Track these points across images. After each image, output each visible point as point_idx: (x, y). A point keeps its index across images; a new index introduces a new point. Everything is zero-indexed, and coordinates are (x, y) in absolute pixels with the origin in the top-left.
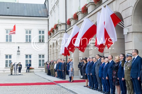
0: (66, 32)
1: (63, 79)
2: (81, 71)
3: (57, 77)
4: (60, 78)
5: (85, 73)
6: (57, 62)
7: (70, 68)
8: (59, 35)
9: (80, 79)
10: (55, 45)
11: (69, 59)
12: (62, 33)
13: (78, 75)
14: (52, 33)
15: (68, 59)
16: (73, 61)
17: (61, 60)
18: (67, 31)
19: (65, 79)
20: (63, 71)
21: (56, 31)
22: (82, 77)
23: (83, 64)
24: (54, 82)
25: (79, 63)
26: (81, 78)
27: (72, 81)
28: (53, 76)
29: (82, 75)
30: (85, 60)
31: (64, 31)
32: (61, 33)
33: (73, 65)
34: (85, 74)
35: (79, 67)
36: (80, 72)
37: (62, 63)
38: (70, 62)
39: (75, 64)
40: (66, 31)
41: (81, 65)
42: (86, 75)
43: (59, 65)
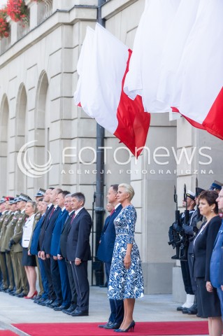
0: (104, 21)
1: (74, 315)
2: (185, 267)
3: (40, 300)
4: (56, 308)
5: (204, 276)
6: (43, 207)
7: (117, 245)
8: (57, 39)
9: (180, 314)
10: (32, 96)
11: (116, 187)
12: (76, 26)
13: (167, 290)
14: (14, 26)
15: (109, 193)
16: (136, 202)
17: (66, 193)
18: (106, 11)
19: (85, 313)
20: (77, 260)
21: (42, 12)
22: (189, 301)
23: (199, 224)
24: (15, 330)
25: (178, 212)
26: (185, 311)
27: (124, 327)
28: (11, 292)
29: (189, 290)
30: (210, 203)
31: (92, 14)
32: (72, 24)
33: (138, 226)
34: (208, 286)
35: (174, 241)
36: (177, 272)
37: (66, 212)
38: (120, 207)
39: (149, 223)
40: (99, 10)
41: (188, 228)
42: (214, 290)
43: (52, 223)
